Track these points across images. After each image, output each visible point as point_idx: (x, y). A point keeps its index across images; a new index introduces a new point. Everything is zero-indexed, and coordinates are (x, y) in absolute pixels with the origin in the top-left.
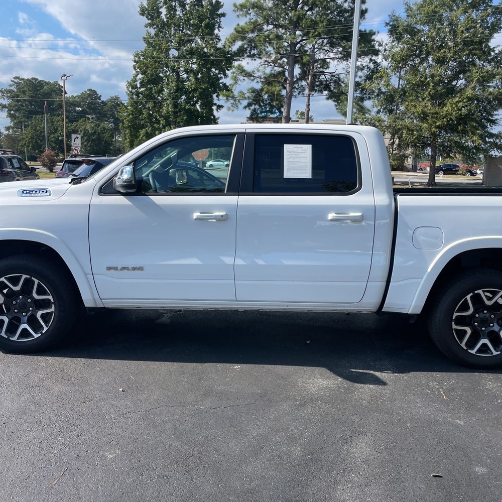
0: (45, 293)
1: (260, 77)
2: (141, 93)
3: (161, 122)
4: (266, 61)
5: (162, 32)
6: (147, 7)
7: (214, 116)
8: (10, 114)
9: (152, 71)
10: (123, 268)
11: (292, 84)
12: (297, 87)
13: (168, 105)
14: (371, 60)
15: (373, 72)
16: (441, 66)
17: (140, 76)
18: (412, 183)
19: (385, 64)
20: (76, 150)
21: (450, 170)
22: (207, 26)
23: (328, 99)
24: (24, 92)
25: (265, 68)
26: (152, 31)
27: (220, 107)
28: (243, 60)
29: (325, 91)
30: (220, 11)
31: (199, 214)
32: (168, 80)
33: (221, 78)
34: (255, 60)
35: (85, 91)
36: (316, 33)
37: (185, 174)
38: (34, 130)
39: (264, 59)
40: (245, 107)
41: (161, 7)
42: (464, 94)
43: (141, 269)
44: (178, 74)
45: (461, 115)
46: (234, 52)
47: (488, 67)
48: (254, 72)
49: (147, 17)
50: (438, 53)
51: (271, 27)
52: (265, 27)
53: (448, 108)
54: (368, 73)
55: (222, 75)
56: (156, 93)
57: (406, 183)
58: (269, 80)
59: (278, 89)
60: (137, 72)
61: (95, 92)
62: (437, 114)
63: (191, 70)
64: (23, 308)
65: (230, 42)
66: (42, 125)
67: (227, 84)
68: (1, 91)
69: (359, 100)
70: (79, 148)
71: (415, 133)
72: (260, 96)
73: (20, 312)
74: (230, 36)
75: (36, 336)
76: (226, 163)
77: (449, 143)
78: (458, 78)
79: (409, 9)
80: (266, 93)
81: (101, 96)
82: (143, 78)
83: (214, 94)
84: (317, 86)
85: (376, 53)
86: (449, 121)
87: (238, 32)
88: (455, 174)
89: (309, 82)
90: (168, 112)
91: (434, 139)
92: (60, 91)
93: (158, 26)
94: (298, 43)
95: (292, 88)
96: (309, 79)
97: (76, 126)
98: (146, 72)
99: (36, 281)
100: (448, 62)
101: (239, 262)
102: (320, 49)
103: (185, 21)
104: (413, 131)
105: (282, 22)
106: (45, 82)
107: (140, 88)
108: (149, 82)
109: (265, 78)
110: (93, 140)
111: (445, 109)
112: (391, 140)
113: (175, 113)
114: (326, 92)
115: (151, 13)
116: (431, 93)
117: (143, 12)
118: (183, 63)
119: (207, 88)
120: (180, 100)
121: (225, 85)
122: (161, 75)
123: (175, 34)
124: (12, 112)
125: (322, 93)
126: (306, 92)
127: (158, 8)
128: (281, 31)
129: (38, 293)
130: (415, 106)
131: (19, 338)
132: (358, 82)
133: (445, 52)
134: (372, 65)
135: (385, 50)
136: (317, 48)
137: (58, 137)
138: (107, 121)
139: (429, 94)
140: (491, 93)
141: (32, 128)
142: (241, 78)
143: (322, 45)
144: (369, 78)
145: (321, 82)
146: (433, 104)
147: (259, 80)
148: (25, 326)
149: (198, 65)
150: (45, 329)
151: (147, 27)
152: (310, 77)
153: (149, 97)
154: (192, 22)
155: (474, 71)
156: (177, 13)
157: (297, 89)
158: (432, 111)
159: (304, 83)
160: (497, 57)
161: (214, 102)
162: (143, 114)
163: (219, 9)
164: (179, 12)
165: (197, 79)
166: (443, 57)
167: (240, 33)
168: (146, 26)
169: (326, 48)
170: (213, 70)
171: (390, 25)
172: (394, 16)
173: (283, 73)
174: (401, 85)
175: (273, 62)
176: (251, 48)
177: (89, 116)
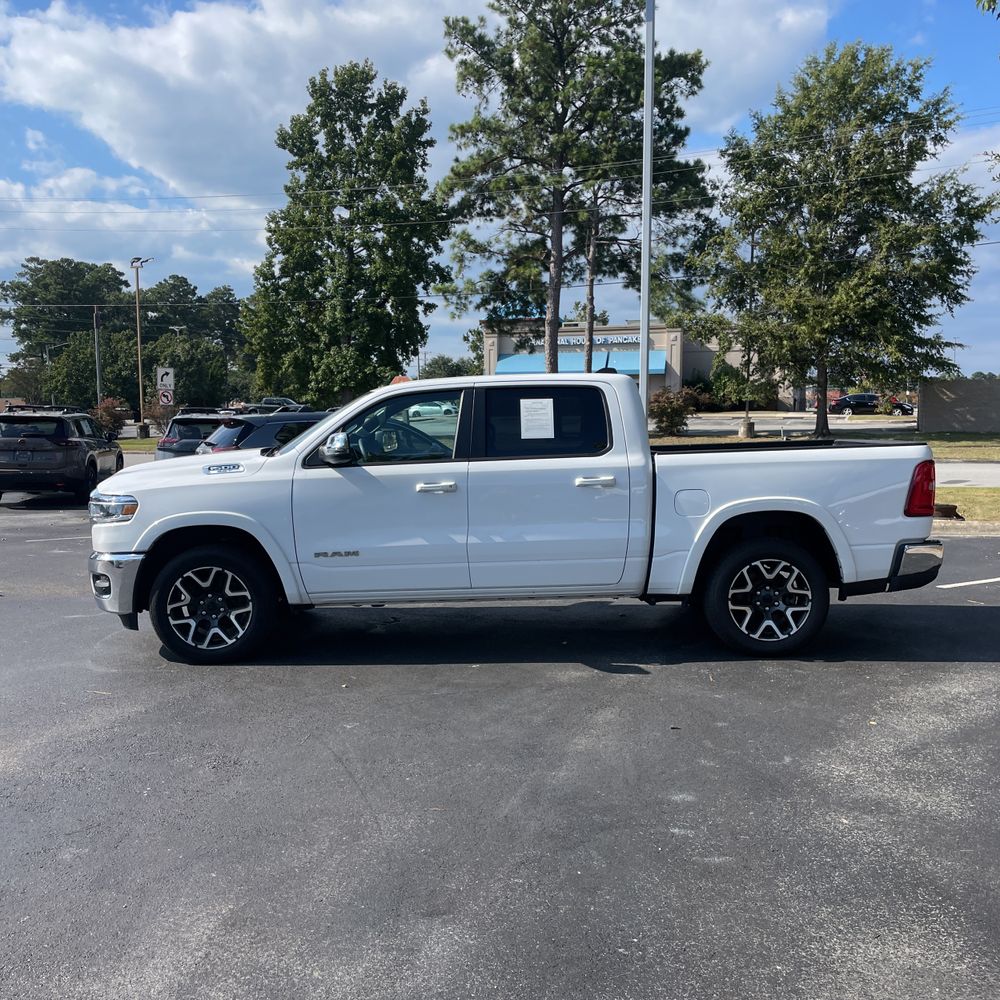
0: (241, 589)
1: (501, 252)
2: (283, 287)
3: (323, 338)
4: (511, 224)
5: (319, 177)
6: (291, 132)
7: (421, 324)
8: (19, 330)
9: (302, 246)
10: (334, 554)
11: (561, 261)
12: (569, 267)
13: (334, 308)
14: (699, 216)
15: (704, 236)
16: (824, 223)
17: (280, 257)
18: (787, 433)
19: (725, 221)
20: (164, 396)
21: (862, 406)
22: (401, 163)
23: (626, 286)
24: (46, 287)
25: (509, 236)
26: (302, 176)
27: (429, 307)
28: (470, 222)
29: (621, 272)
30: (425, 137)
31: (423, 485)
32: (332, 262)
33: (431, 255)
34: (491, 220)
35: (165, 280)
36: (600, 172)
37: (394, 436)
38: (73, 360)
39: (508, 218)
40: (478, 307)
41: (317, 133)
42: (868, 270)
43: (356, 553)
44: (350, 250)
45: (864, 308)
46: (453, 208)
47: (908, 222)
48: (489, 243)
49: (291, 151)
50: (818, 199)
51: (517, 162)
52: (506, 162)
53: (840, 297)
54: (696, 239)
55: (431, 249)
56: (310, 285)
57: (777, 433)
58: (518, 257)
59: (535, 271)
60: (273, 249)
61: (184, 280)
62: (823, 308)
63: (375, 243)
64: (213, 608)
65: (444, 192)
66: (89, 350)
67: (442, 266)
68: (1, 286)
69: (682, 287)
70: (171, 392)
71: (785, 342)
72: (504, 285)
73: (209, 614)
74: (445, 180)
75: (230, 642)
76: (445, 407)
77: (847, 359)
78: (856, 244)
79: (760, 124)
80: (515, 278)
81: (196, 288)
82: (287, 260)
83: (418, 283)
84: (606, 264)
85: (709, 202)
86: (845, 319)
87: (457, 174)
88: (872, 413)
89: (590, 257)
90: (334, 320)
91: (820, 353)
92: (115, 280)
93: (311, 166)
94: (567, 189)
95: (561, 269)
96: (591, 253)
97: (153, 350)
98: (292, 249)
99: (230, 574)
100: (837, 216)
101: (473, 540)
102: (607, 199)
103: (360, 156)
104: (781, 339)
105: (536, 152)
106: (87, 265)
107: (280, 278)
108: (298, 266)
109: (510, 253)
110: (189, 375)
111: (835, 298)
112: (743, 357)
113: (347, 321)
114: (622, 275)
115: (298, 144)
116: (810, 271)
117: (284, 141)
118: (358, 231)
119: (405, 274)
120: (356, 297)
121: (437, 267)
122: (319, 252)
123: (342, 179)
124: (23, 326)
125: (616, 276)
126: (587, 275)
127: (311, 135)
128: (536, 170)
129: (232, 589)
130: (782, 296)
131: (209, 645)
132: (680, 254)
133: (830, 199)
134: (701, 225)
135: (725, 196)
136: (602, 197)
137: (120, 370)
138: (208, 335)
139: (806, 271)
140: (915, 268)
141: (69, 356)
142: (468, 255)
143: (611, 191)
144: (699, 247)
145: (613, 257)
146: (815, 291)
147: (500, 257)
148: (216, 630)
149: (388, 233)
150: (241, 632)
151: (291, 168)
152: (592, 249)
153: (299, 293)
154: (373, 156)
155: (883, 231)
156: (346, 142)
157: (570, 271)
158: (813, 303)
159: (582, 260)
160: (922, 204)
161: (420, 299)
162: (288, 325)
163: (422, 134)
164: (349, 140)
165: (385, 258)
166: (828, 207)
167: (462, 176)
168: (289, 168)
169: (618, 198)
170: (415, 240)
171: (729, 155)
172: (734, 138)
173: (542, 242)
174: (757, 257)
175: (524, 224)
176: (483, 200)
177: (175, 328)
